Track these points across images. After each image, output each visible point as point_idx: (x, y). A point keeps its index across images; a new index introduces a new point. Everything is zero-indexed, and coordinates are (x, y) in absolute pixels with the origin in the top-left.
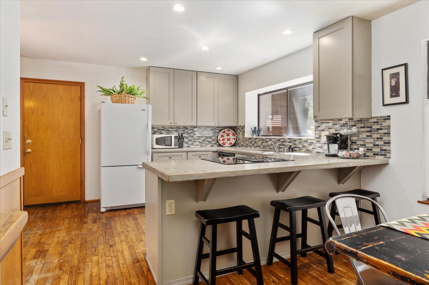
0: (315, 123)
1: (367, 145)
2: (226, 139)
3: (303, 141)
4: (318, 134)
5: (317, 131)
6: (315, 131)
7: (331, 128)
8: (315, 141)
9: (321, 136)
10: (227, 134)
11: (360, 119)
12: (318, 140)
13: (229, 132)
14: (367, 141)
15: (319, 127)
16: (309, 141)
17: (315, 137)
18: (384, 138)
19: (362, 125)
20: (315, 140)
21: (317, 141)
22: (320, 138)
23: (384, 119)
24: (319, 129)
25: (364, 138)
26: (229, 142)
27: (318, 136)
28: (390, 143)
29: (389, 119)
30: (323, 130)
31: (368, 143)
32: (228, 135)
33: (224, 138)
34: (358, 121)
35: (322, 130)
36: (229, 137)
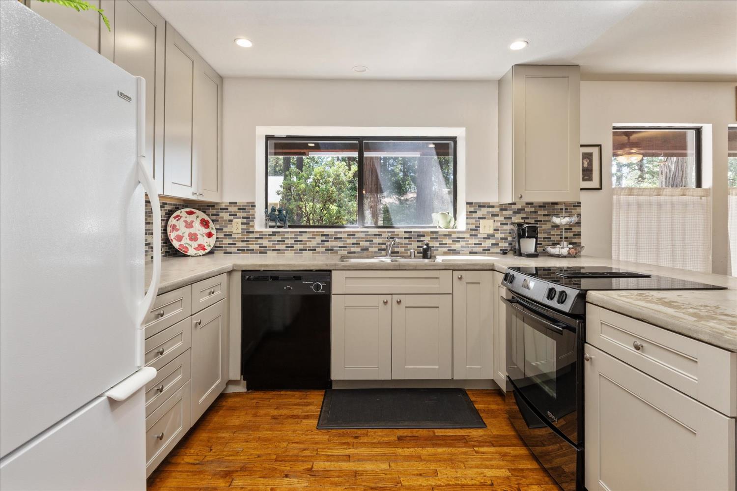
0: (467, 207)
1: (552, 238)
2: (186, 235)
3: (441, 235)
4: (472, 224)
5: (471, 218)
6: (467, 218)
7: (497, 215)
8: (468, 235)
9: (479, 227)
10: (186, 222)
11: (544, 203)
12: (474, 233)
13: (190, 218)
14: (553, 232)
15: (476, 212)
16: (454, 236)
17: (467, 229)
18: (574, 229)
19: (546, 212)
20: (467, 233)
21: (471, 235)
22: (477, 230)
23: (574, 206)
24: (474, 215)
25: (549, 229)
26: (195, 244)
27: (473, 227)
28: (580, 235)
29: (580, 206)
30: (484, 218)
31: (554, 235)
32: (189, 225)
33: (180, 233)
34: (540, 206)
35: (480, 218)
36: (192, 231)
